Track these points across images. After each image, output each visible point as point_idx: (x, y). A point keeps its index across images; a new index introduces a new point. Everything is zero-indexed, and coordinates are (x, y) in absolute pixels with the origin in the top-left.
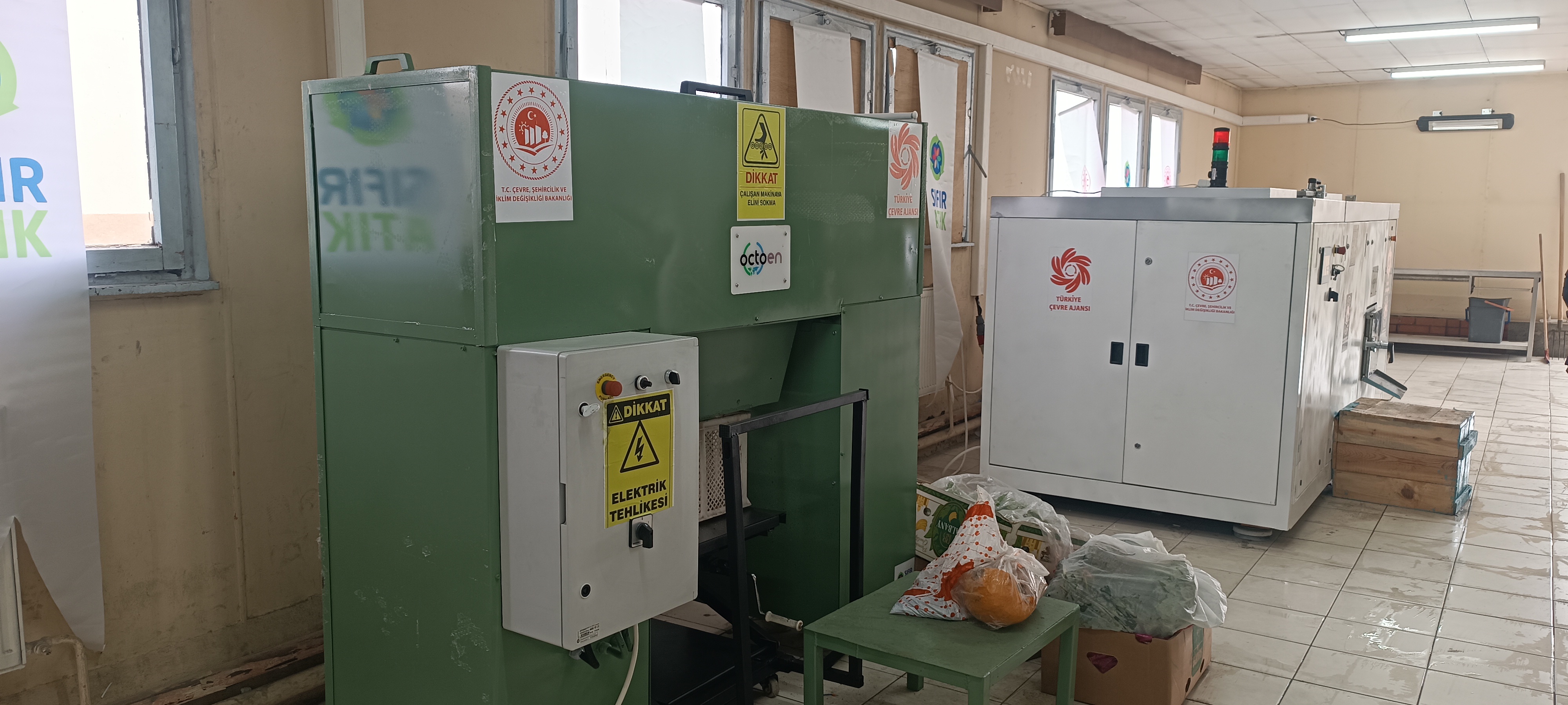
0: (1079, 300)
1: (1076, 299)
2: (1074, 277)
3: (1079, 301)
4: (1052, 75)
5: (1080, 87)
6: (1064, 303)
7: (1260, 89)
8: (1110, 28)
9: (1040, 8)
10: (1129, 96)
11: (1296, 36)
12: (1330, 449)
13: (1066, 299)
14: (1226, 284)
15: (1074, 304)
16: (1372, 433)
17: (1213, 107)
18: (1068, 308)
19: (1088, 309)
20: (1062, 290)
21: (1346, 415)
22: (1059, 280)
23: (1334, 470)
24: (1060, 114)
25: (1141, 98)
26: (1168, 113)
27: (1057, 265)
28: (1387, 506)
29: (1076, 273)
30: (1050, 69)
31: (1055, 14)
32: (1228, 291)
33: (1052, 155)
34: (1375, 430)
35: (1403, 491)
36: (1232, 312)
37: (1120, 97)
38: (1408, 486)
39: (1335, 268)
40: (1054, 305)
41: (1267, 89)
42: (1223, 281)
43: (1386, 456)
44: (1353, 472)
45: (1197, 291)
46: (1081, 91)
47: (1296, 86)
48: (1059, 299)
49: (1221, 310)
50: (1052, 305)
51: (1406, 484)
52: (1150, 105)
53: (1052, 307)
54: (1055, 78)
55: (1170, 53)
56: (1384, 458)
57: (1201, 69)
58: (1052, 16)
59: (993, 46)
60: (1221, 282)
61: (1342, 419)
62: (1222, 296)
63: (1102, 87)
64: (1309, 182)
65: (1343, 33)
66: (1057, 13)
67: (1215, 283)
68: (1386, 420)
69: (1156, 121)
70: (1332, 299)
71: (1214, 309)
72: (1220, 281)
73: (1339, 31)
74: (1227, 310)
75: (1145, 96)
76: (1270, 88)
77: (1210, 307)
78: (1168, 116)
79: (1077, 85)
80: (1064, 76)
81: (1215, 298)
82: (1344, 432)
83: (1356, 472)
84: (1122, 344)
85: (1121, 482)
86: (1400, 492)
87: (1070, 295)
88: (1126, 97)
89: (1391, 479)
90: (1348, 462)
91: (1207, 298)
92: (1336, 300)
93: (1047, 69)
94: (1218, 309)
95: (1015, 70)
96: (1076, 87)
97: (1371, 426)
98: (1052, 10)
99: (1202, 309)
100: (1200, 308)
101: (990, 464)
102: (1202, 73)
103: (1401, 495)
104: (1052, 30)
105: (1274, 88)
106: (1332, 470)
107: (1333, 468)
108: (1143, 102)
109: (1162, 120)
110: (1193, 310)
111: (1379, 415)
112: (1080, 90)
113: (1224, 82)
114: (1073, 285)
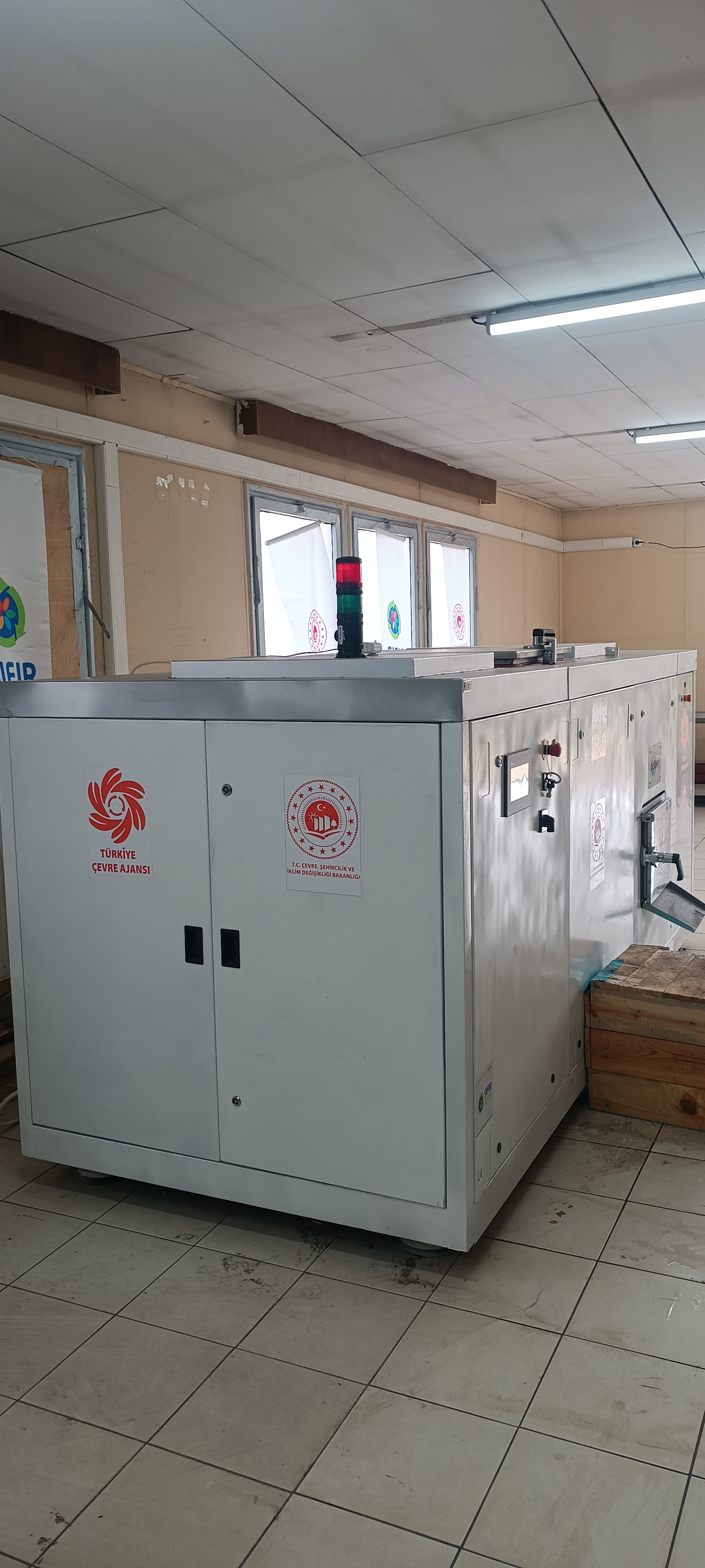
0: (132, 855)
1: (128, 855)
2: (123, 817)
3: (133, 858)
4: (248, 489)
5: (302, 507)
6: (112, 861)
7: (580, 509)
8: (340, 428)
9: (218, 397)
10: (389, 517)
11: (584, 439)
12: (580, 1041)
13: (114, 854)
14: (343, 830)
15: (127, 862)
16: (636, 1016)
17: (521, 531)
18: (119, 869)
19: (145, 870)
20: (106, 838)
21: (599, 987)
22: (101, 822)
23: (589, 1070)
24: (269, 543)
25: (411, 521)
26: (454, 540)
27: (97, 795)
28: (663, 1124)
29: (123, 810)
30: (245, 481)
31: (242, 406)
32: (348, 840)
33: (258, 599)
34: (639, 1011)
35: (682, 1102)
36: (357, 877)
37: (376, 519)
38: (688, 1095)
39: (547, 778)
40: (99, 864)
41: (588, 509)
42: (337, 823)
43: (657, 1050)
44: (614, 1073)
45: (302, 841)
46: (304, 511)
47: (618, 506)
48: (105, 852)
49: (339, 872)
50: (95, 864)
51: (686, 1093)
52: (425, 530)
53: (96, 867)
54: (253, 493)
55: (446, 464)
56: (654, 1053)
57: (495, 486)
58: (239, 408)
59: (117, 445)
60: (336, 825)
61: (595, 993)
62: (339, 849)
63: (343, 507)
64: (534, 635)
65: (632, 433)
66: (246, 404)
67: (327, 827)
68: (653, 995)
69: (436, 550)
70: (545, 829)
71: (329, 871)
72: (334, 823)
73: (627, 430)
74: (347, 872)
75: (418, 519)
76: (591, 508)
77: (323, 867)
78: (454, 542)
79: (298, 503)
80: (271, 492)
81: (328, 853)
82: (597, 1013)
83: (618, 1074)
84: (200, 930)
85: (219, 1161)
86: (678, 1104)
87: (118, 847)
88: (385, 519)
89: (665, 1084)
90: (607, 1058)
91: (316, 852)
92: (551, 829)
93: (239, 483)
94: (336, 872)
95: (175, 482)
96: (296, 506)
97: (632, 1004)
98: (239, 400)
99: (309, 870)
100: (308, 869)
101: (34, 1124)
102: (498, 489)
103: (680, 1108)
104: (241, 427)
105: (594, 508)
106: (586, 1069)
107: (588, 1067)
108: (415, 526)
109: (445, 548)
110: (299, 872)
111: (643, 988)
112: (301, 511)
113: (535, 501)
114: (121, 830)
